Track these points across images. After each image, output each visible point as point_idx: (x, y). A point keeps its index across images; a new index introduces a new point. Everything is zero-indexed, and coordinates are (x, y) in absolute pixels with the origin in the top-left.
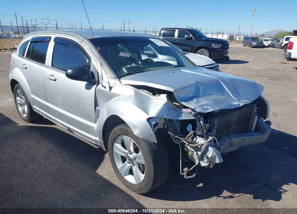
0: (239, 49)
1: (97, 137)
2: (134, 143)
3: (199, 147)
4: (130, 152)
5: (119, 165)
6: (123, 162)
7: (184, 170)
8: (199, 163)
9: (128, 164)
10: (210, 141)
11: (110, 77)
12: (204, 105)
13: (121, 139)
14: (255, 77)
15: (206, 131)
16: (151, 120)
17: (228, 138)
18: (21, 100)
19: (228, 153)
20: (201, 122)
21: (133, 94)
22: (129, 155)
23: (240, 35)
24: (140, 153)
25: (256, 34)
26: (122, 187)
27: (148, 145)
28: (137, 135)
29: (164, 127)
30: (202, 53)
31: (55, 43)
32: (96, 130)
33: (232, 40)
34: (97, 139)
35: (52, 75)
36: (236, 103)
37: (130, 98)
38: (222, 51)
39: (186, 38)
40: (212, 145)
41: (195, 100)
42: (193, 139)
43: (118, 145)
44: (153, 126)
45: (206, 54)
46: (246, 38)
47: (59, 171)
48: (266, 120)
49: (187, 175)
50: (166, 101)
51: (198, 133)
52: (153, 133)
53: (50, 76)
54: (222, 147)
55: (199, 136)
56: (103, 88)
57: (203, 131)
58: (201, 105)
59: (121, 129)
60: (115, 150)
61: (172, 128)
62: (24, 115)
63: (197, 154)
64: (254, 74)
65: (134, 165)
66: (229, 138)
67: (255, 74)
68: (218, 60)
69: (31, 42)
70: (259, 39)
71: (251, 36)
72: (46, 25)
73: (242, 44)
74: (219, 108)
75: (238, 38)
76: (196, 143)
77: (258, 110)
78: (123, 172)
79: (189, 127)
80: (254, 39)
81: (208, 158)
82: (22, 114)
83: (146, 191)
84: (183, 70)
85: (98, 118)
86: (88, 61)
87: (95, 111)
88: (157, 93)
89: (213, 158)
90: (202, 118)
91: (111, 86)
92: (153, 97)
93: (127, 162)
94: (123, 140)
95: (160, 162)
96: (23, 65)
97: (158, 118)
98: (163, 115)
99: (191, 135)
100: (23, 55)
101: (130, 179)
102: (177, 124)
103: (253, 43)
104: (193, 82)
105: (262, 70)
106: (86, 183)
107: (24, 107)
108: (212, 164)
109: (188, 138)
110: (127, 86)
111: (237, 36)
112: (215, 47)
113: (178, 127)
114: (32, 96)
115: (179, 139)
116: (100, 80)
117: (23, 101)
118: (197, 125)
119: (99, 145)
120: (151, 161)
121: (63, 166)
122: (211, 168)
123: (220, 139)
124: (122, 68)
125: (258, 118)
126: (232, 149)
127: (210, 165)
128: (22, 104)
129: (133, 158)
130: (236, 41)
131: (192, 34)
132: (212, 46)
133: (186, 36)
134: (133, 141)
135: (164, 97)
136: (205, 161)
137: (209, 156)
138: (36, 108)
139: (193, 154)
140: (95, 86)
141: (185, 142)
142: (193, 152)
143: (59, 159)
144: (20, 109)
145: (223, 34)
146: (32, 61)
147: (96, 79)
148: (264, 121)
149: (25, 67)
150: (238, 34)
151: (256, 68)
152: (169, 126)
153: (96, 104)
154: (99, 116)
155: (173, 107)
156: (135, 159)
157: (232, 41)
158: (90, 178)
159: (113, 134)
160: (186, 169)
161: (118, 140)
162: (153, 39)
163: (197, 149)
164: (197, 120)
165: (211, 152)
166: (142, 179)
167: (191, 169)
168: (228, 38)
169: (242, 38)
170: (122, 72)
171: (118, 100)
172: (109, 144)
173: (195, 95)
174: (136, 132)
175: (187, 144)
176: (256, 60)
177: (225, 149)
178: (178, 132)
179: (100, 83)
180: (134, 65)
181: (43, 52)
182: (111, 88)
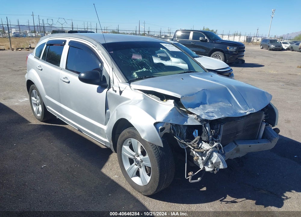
0: (256, 51)
1: (106, 139)
2: (141, 146)
3: (205, 152)
4: (137, 154)
5: (127, 167)
6: (131, 164)
7: (189, 174)
8: (204, 168)
9: (135, 166)
10: (216, 147)
11: (121, 81)
12: (210, 112)
13: (129, 141)
14: (270, 82)
15: (212, 137)
16: (158, 125)
17: (234, 144)
18: (36, 100)
19: (234, 159)
20: (207, 128)
21: (142, 98)
22: (136, 157)
23: (258, 37)
24: (147, 156)
25: (275, 36)
26: (129, 188)
27: (154, 148)
28: (144, 139)
29: (171, 132)
30: (217, 56)
31: (70, 46)
32: (106, 132)
33: (249, 42)
34: (107, 140)
35: (66, 78)
36: (242, 112)
37: (139, 102)
38: (237, 54)
39: (201, 40)
40: (217, 151)
41: (201, 107)
42: (198, 144)
43: (126, 148)
44: (160, 131)
45: (221, 57)
46: (264, 40)
47: (69, 170)
48: (274, 128)
49: (192, 179)
50: (173, 106)
51: (204, 138)
52: (159, 138)
53: (64, 78)
54: (227, 153)
55: (205, 142)
56: (114, 92)
57: (208, 137)
58: (206, 113)
59: (130, 132)
60: (124, 152)
61: (179, 132)
62: (39, 115)
63: (202, 159)
64: (269, 78)
65: (141, 167)
66: (236, 144)
67: (271, 78)
68: (233, 63)
69: (47, 45)
70: (277, 41)
71: (269, 38)
72: (62, 24)
73: (260, 46)
74: (224, 116)
75: (256, 40)
76: (202, 149)
77: (266, 117)
78: (130, 174)
79: (196, 132)
80: (273, 41)
81: (212, 163)
82: (36, 113)
83: (152, 193)
84: (193, 76)
85: (108, 121)
86: (100, 65)
87: (106, 114)
88: (165, 98)
89: (217, 163)
90: (208, 124)
91: (121, 90)
92: (161, 102)
93: (134, 164)
94: (130, 143)
95: (166, 165)
96: (39, 67)
97: (164, 123)
98: (170, 120)
99: (197, 140)
100: (40, 57)
101: (137, 180)
102: (183, 129)
103: (271, 46)
104: (200, 89)
105: (278, 75)
106: (94, 183)
107: (38, 107)
108: (216, 169)
109: (193, 144)
110: (137, 91)
111: (254, 38)
112: (231, 50)
113: (184, 132)
114: (47, 97)
115: (185, 144)
116: (112, 84)
117: (38, 101)
118: (203, 131)
119: (109, 146)
120: (156, 164)
121: (73, 166)
122: (215, 173)
123: (225, 145)
124: (133, 73)
125: (266, 125)
126: (238, 155)
127: (214, 170)
128: (36, 104)
129: (141, 161)
130: (254, 43)
131: (207, 37)
132: (227, 49)
133: (201, 39)
134: (140, 144)
135: (171, 102)
136: (209, 166)
137: (214, 162)
138: (50, 108)
139: (198, 159)
140: (107, 89)
141: (191, 147)
142: (198, 157)
143: (70, 159)
144: (35, 109)
145: (240, 35)
146: (48, 63)
147: (108, 83)
148: (273, 128)
149: (41, 69)
150: (256, 36)
151: (272, 72)
152: (176, 130)
153: (107, 107)
154: (109, 119)
155: (180, 112)
156: (142, 162)
157: (249, 44)
158: (98, 178)
159: (122, 136)
160: (190, 173)
161: (126, 143)
162: (165, 44)
163: (202, 154)
164: (203, 126)
165: (215, 158)
166: (148, 181)
167: (195, 174)
168: (245, 40)
169: (260, 40)
170: (133, 76)
171: (127, 104)
172: (118, 146)
173: (201, 102)
174: (143, 136)
175: (193, 149)
176: (273, 64)
177: (231, 155)
178: (185, 137)
179: (111, 87)
180: (144, 69)
181: (58, 54)
182: (121, 92)
